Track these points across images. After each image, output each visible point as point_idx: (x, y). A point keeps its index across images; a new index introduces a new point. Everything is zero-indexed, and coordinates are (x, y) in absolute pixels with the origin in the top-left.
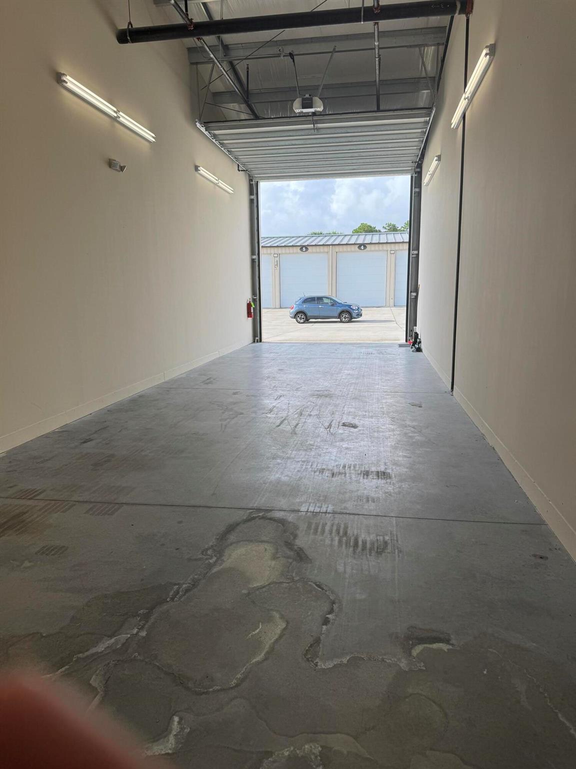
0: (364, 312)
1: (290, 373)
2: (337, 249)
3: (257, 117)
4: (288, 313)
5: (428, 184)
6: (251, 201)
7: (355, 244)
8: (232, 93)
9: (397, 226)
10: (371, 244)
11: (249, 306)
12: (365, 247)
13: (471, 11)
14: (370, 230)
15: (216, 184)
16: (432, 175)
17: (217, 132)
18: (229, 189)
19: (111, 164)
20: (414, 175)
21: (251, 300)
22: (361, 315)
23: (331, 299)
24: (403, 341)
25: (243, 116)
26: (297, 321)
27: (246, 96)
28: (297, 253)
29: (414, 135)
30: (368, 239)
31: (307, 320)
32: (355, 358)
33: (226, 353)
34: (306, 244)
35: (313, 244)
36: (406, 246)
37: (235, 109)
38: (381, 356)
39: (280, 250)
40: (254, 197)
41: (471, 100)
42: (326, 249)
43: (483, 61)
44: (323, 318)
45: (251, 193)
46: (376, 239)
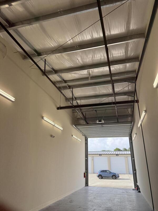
0: (120, 176)
1: (98, 199)
2: (110, 155)
3: (88, 124)
4: (96, 175)
5: (134, 140)
6: (86, 143)
7: (115, 154)
8: (82, 118)
9: (127, 149)
10: (120, 154)
11: (84, 174)
12: (118, 155)
13: (139, 102)
14: (119, 150)
15: (77, 139)
16: (135, 138)
17: (78, 127)
18: (80, 140)
19: (51, 136)
20: (130, 137)
21: (85, 172)
22: (119, 177)
23: (109, 171)
24: (134, 188)
25: (84, 123)
26: (99, 178)
27: (85, 119)
28: (98, 156)
29: (129, 128)
30: (119, 153)
31: (102, 178)
32: (118, 194)
33: (77, 190)
34: (101, 154)
35: (103, 154)
36: (130, 155)
37: (83, 122)
38: (127, 194)
39: (93, 155)
40: (86, 142)
41: (142, 121)
42: (107, 155)
43: (143, 114)
44: (107, 178)
45: (86, 141)
46: (121, 153)
